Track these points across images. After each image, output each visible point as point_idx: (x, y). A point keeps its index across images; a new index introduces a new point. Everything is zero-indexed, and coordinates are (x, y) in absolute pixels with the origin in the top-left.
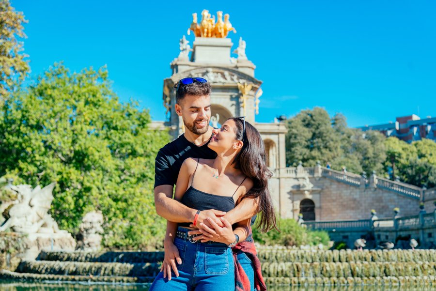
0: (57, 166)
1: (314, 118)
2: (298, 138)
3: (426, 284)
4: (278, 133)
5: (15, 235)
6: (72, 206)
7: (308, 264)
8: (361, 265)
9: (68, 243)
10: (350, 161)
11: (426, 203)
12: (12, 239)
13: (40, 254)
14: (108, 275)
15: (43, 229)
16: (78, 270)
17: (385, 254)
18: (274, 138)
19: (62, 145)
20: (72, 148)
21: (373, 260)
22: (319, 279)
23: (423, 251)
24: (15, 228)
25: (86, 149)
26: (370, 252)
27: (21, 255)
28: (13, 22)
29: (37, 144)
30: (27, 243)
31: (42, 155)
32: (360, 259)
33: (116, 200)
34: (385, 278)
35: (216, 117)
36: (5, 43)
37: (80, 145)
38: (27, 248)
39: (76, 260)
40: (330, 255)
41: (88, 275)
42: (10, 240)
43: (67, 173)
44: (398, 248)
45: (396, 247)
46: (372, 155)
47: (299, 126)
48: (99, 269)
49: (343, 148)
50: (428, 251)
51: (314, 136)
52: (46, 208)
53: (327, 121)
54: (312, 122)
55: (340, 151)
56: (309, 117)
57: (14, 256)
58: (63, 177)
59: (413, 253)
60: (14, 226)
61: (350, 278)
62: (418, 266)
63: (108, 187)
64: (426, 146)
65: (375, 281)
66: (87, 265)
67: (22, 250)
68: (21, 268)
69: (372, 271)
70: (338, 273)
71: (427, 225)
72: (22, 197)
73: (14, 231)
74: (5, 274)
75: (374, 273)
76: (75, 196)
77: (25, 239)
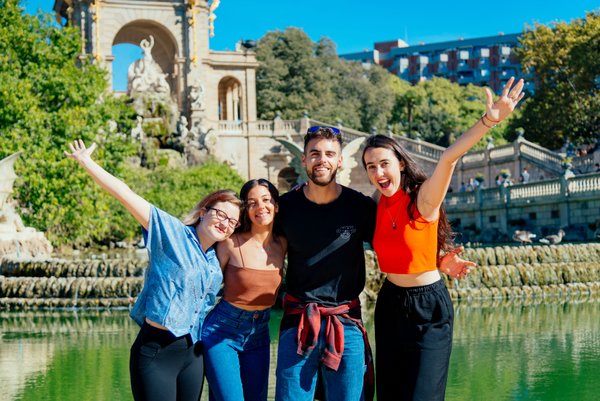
1: (290, 43)
2: (269, 75)
4: (244, 68)
9: (42, 248)
10: (345, 110)
16: (96, 290)
17: (554, 252)
18: (238, 75)
21: (540, 260)
26: (534, 250)
32: (522, 259)
35: (149, 40)
40: (483, 256)
46: (375, 101)
47: (268, 57)
49: (335, 90)
51: (293, 73)
53: (309, 49)
54: (289, 51)
55: (329, 96)
56: (281, 42)
59: (587, 249)
64: (439, 89)
69: (547, 276)
70: (504, 281)
71: (488, 204)
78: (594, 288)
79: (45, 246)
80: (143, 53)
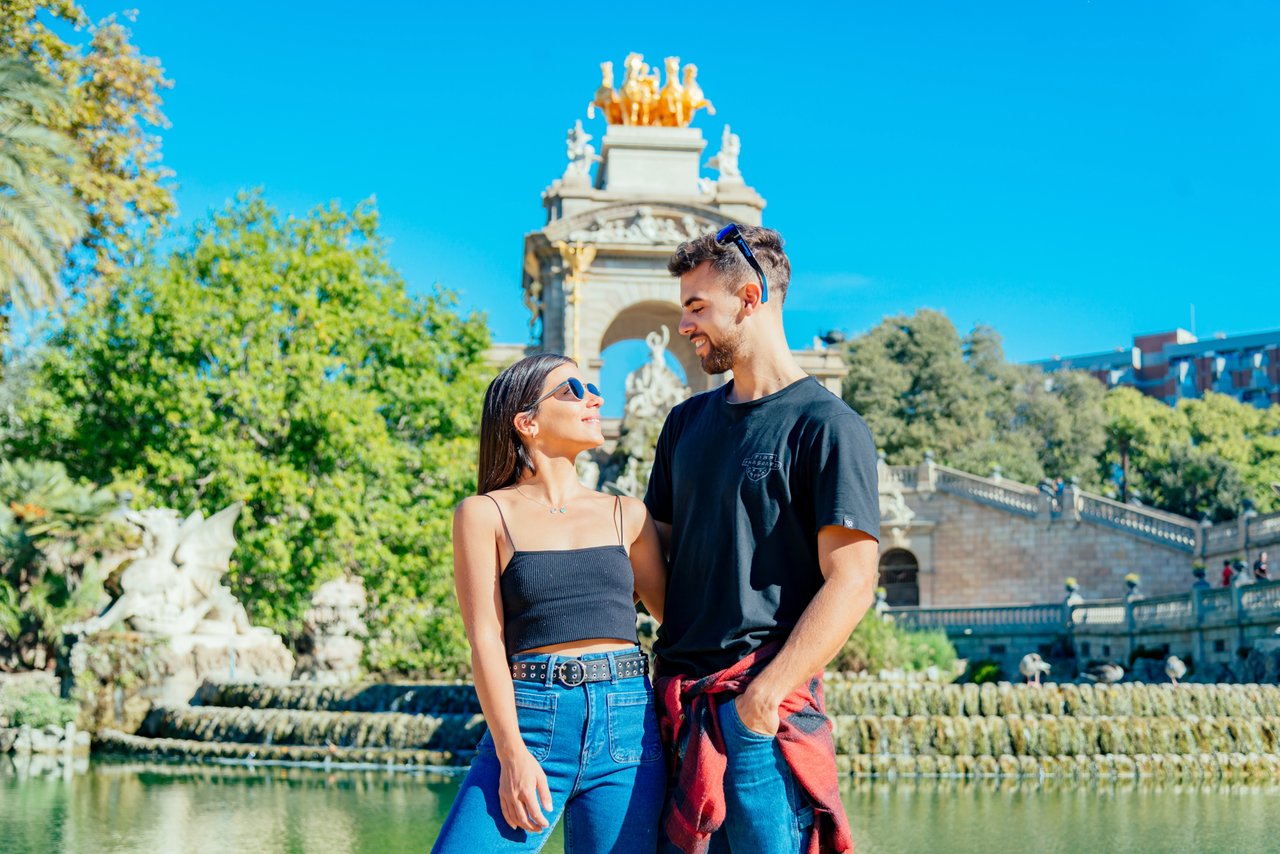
0: (247, 461)
1: (917, 337)
2: (875, 389)
3: (1207, 775)
5: (135, 640)
6: (286, 566)
7: (898, 720)
8: (1036, 724)
9: (274, 661)
10: (1011, 450)
11: (1211, 560)
12: (128, 650)
13: (200, 690)
14: (376, 745)
15: (210, 625)
16: (298, 732)
17: (1100, 696)
19: (260, 406)
20: (285, 414)
21: (1068, 710)
22: (925, 760)
23: (1199, 689)
24: (136, 621)
25: (323, 417)
26: (1061, 690)
27: (151, 691)
28: (134, 84)
29: (195, 403)
30: (167, 659)
31: (208, 432)
32: (1033, 707)
33: (398, 550)
34: (1099, 757)
35: (660, 333)
36: (110, 140)
37: (306, 407)
38: (167, 673)
39: (293, 705)
40: (955, 698)
41: (323, 744)
42: (122, 651)
43: (273, 479)
44: (1133, 681)
45: (1129, 676)
46: (1070, 435)
47: (877, 358)
48: (354, 728)
49: (994, 415)
50: (1212, 687)
51: (917, 385)
52: (218, 569)
53: (951, 344)
54: (913, 348)
55: (985, 424)
56: (903, 335)
57: (133, 695)
58: (260, 489)
59: (1174, 693)
60: (133, 616)
61: (1008, 759)
62: (1186, 728)
63: (378, 515)
64: (1214, 414)
65: (1073, 765)
66: (323, 719)
67: (154, 678)
68: (152, 726)
69: (1064, 740)
70: (976, 745)
71: (1211, 619)
72: (155, 540)
73: (133, 628)
74: (109, 741)
75: (1070, 744)
76: (293, 539)
77: (161, 650)
78: (1147, 766)
79: (281, 660)
80: (651, 355)
